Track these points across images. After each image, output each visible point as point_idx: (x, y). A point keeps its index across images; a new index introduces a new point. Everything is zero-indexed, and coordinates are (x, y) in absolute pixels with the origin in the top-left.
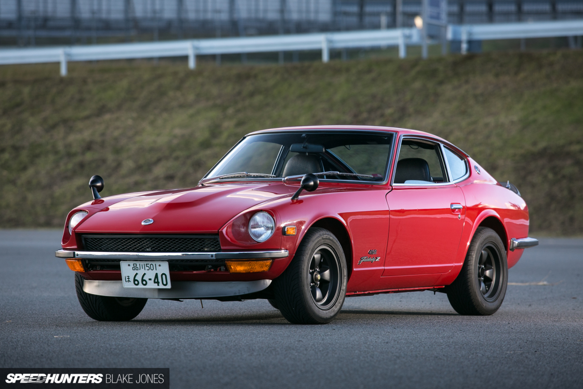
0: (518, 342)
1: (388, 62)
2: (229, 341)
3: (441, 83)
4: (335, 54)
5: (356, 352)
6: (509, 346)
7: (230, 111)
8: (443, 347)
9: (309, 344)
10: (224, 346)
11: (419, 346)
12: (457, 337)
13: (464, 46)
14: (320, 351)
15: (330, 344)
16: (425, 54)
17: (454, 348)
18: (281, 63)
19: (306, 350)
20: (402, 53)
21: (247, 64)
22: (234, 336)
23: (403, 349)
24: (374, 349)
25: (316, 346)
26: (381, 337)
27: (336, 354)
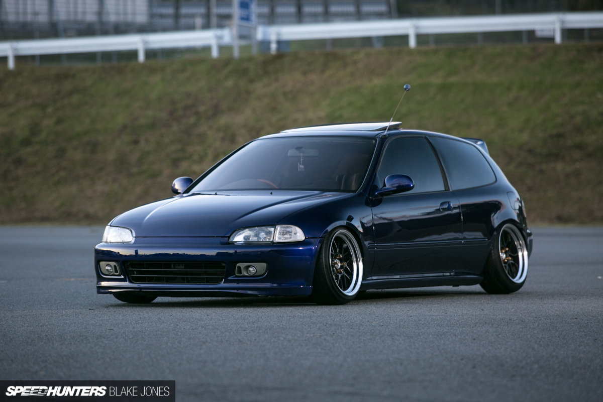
0: (318, 326)
1: (201, 61)
2: (42, 331)
3: (252, 81)
4: (151, 54)
5: (165, 338)
6: (309, 329)
7: (50, 110)
8: (248, 331)
9: (120, 332)
10: (37, 335)
11: (225, 332)
12: (261, 322)
13: (274, 46)
14: (130, 338)
15: (140, 332)
16: (236, 53)
17: (258, 332)
18: (99, 64)
19: (117, 338)
20: (215, 53)
21: (66, 64)
22: (47, 326)
23: (209, 335)
24: (182, 336)
25: (127, 334)
26: (189, 324)
27: (145, 341)
